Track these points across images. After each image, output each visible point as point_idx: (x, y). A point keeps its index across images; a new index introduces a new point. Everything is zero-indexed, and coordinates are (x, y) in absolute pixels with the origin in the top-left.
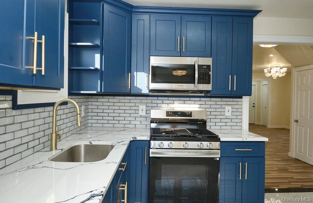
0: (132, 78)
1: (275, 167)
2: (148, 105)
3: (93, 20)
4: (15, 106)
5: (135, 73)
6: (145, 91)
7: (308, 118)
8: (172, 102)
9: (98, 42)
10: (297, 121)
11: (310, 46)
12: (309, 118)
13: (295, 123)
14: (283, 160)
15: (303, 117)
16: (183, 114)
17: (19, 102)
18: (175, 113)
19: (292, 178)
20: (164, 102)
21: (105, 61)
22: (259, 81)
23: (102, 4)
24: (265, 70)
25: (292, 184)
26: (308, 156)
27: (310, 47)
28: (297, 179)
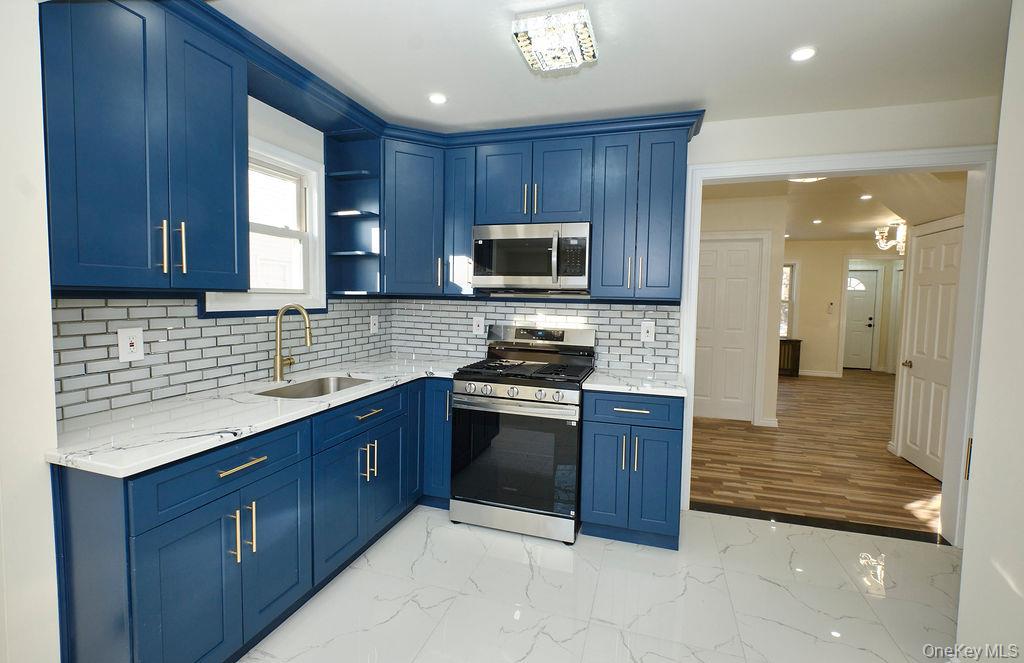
0: (445, 265)
1: (819, 469)
2: (489, 316)
3: (363, 172)
4: (203, 314)
5: (451, 257)
6: (468, 291)
7: (933, 355)
8: (532, 311)
9: (375, 210)
10: (909, 364)
11: (933, 174)
12: (935, 357)
13: (906, 369)
14: (860, 458)
15: (924, 354)
16: (548, 335)
17: (209, 309)
18: (532, 333)
19: (843, 498)
20: (518, 310)
21: (390, 237)
22: (890, 261)
23: (382, 140)
24: (877, 233)
25: (827, 509)
26: (928, 453)
27: (932, 176)
28: (852, 501)
